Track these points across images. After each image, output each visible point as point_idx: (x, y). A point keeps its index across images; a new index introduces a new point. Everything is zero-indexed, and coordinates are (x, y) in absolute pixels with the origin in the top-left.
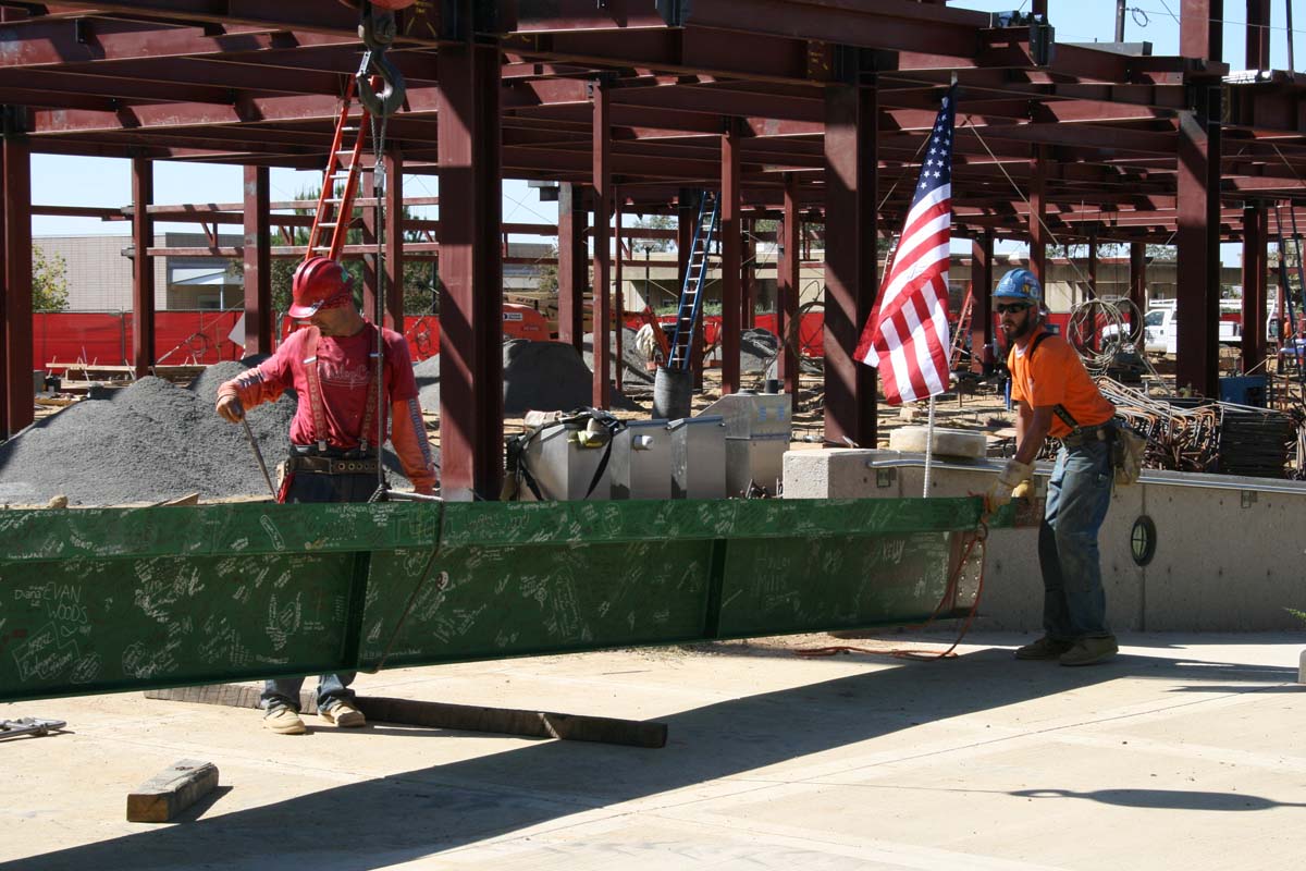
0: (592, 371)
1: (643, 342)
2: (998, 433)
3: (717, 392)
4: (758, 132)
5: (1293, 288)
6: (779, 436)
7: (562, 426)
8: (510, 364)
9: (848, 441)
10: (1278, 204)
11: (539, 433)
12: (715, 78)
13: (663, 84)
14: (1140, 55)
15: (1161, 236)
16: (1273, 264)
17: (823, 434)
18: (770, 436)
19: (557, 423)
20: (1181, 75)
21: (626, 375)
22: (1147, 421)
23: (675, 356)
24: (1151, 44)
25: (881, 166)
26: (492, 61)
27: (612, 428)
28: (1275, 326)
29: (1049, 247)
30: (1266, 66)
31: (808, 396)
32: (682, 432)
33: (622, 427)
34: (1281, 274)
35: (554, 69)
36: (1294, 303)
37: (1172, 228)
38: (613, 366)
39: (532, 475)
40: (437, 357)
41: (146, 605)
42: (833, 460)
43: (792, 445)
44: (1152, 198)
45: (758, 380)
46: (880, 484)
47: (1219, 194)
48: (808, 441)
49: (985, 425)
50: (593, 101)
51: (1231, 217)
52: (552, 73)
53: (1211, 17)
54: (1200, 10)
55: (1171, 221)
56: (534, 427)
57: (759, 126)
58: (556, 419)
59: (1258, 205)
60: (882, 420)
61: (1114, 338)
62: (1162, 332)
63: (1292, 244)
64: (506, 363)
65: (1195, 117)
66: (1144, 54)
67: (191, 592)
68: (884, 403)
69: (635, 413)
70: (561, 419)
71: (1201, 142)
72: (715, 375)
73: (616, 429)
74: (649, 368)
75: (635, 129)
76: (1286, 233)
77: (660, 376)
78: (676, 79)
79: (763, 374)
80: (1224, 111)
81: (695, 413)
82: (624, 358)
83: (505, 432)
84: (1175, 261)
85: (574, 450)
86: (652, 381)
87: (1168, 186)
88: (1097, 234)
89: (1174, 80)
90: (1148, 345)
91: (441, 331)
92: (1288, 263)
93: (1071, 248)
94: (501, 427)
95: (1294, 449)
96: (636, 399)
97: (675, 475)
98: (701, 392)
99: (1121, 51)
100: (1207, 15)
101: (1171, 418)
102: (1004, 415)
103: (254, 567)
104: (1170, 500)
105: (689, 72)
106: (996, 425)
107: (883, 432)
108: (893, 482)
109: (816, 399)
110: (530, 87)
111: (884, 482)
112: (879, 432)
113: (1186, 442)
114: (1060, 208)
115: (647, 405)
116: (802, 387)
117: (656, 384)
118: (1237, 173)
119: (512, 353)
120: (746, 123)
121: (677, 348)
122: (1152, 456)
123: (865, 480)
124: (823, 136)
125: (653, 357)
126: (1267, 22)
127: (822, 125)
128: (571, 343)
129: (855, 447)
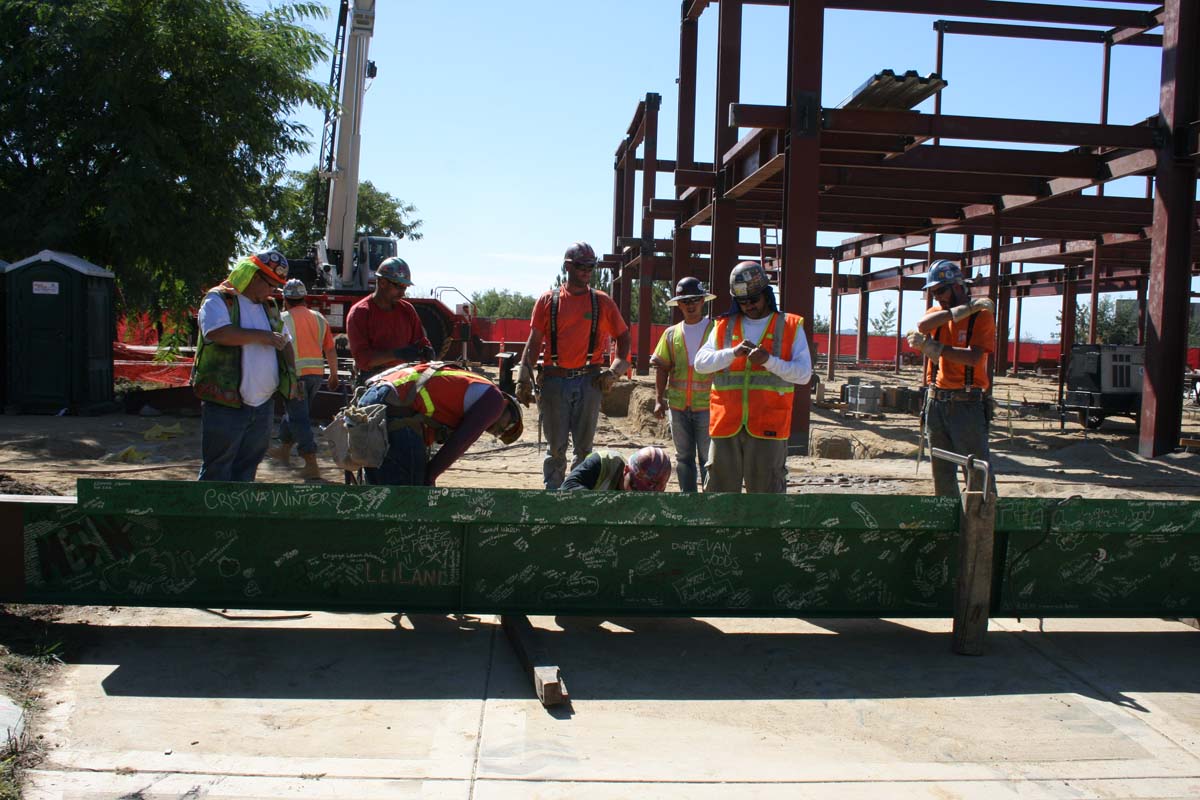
41: (793, 559)
67: (836, 552)
103: (898, 538)
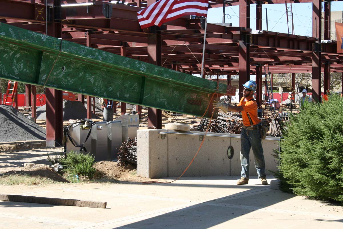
0: (87, 108)
1: (100, 101)
2: (193, 124)
3: (120, 114)
4: (130, 46)
5: (269, 86)
6: (136, 126)
7: (78, 124)
8: (65, 107)
9: (154, 127)
10: (265, 65)
11: (72, 125)
12: (119, 32)
13: (105, 33)
14: (229, 26)
15: (235, 73)
16: (263, 80)
17: (148, 125)
18: (133, 126)
19: (77, 123)
20: (239, 31)
21: (96, 110)
22: (231, 121)
23: (109, 105)
24: (232, 24)
25: (162, 55)
26: (59, 27)
27: (92, 124)
28: (264, 96)
29: (206, 76)
30: (261, 29)
31: (144, 115)
32: (110, 125)
33: (94, 123)
34: (266, 83)
35: (76, 29)
36: (269, 90)
37: (238, 71)
38: (92, 107)
39: (70, 136)
40: (45, 105)
42: (150, 132)
43: (139, 128)
44: (233, 63)
45: (131, 111)
46: (162, 138)
47: (249, 62)
48: (144, 127)
49: (190, 122)
50: (86, 37)
51: (253, 68)
52: (76, 30)
53: (247, 16)
54: (244, 15)
55: (237, 69)
56: (71, 124)
57: (131, 44)
58: (77, 122)
59: (260, 65)
60: (163, 121)
61: (223, 100)
62: (236, 98)
63: (268, 75)
64: (64, 106)
65: (243, 42)
66: (230, 26)
68: (164, 117)
69: (98, 120)
70: (78, 122)
71: (245, 49)
72: (119, 109)
73: (93, 124)
74: (102, 108)
75: (98, 45)
76: (267, 72)
77: (105, 110)
78: (108, 32)
79: (132, 109)
80: (250, 41)
81: (114, 120)
82: (95, 105)
83: (63, 125)
84: (239, 79)
85: (82, 130)
86: (103, 111)
87: (236, 60)
88: (218, 72)
89: (238, 33)
90: (232, 101)
91: (46, 98)
92: (267, 80)
93: (212, 76)
94: (62, 124)
95: (269, 128)
96: (99, 116)
97: (108, 136)
98: (116, 114)
99: (224, 25)
100: (246, 16)
101: (237, 120)
102: (195, 120)
104: (237, 142)
105: (112, 30)
106: (193, 122)
107: (164, 124)
108: (165, 138)
109: (146, 116)
110: (69, 34)
111: (163, 137)
112: (162, 124)
113: (241, 127)
114: (209, 66)
115: (102, 118)
116: (142, 113)
117: (104, 112)
118: (254, 57)
119: (66, 104)
120: (127, 44)
121: (109, 103)
122: (233, 130)
123: (158, 137)
124: (147, 47)
125: (103, 105)
126: (261, 18)
127: (147, 44)
128: (81, 101)
129: (156, 128)
